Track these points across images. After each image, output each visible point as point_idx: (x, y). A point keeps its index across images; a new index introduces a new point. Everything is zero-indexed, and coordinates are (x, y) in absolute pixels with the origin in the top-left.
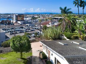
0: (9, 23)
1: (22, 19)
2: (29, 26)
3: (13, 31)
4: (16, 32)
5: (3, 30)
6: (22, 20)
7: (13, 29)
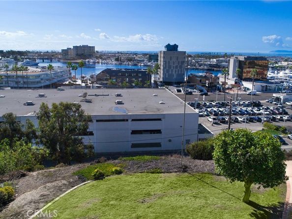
0: (214, 87)
1: (258, 74)
2: (286, 100)
3: (222, 114)
4: (233, 117)
5: (192, 105)
6: (260, 77)
7: (223, 105)
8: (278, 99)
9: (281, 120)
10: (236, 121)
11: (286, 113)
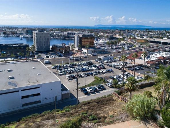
0: (67, 53)
3: (73, 72)
8: (100, 59)
9: (102, 73)
10: (81, 76)
11: (104, 68)
